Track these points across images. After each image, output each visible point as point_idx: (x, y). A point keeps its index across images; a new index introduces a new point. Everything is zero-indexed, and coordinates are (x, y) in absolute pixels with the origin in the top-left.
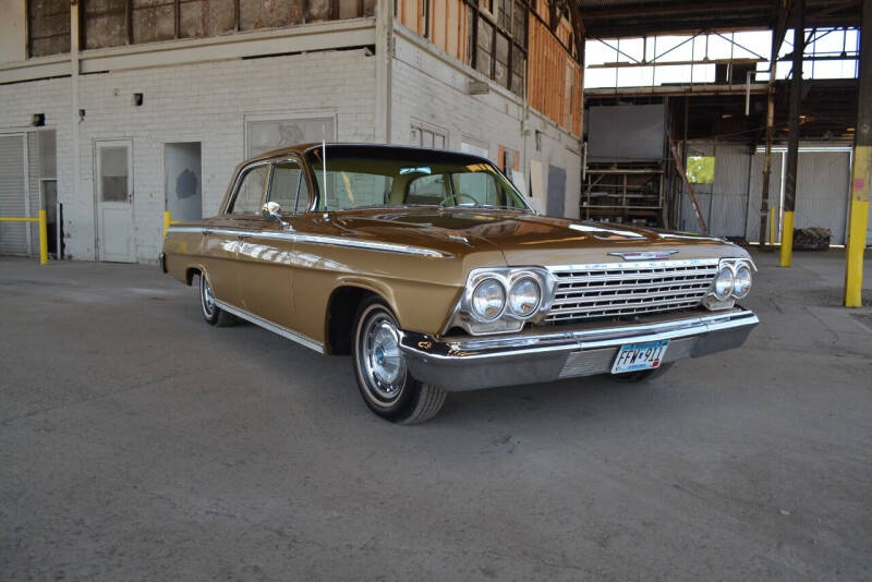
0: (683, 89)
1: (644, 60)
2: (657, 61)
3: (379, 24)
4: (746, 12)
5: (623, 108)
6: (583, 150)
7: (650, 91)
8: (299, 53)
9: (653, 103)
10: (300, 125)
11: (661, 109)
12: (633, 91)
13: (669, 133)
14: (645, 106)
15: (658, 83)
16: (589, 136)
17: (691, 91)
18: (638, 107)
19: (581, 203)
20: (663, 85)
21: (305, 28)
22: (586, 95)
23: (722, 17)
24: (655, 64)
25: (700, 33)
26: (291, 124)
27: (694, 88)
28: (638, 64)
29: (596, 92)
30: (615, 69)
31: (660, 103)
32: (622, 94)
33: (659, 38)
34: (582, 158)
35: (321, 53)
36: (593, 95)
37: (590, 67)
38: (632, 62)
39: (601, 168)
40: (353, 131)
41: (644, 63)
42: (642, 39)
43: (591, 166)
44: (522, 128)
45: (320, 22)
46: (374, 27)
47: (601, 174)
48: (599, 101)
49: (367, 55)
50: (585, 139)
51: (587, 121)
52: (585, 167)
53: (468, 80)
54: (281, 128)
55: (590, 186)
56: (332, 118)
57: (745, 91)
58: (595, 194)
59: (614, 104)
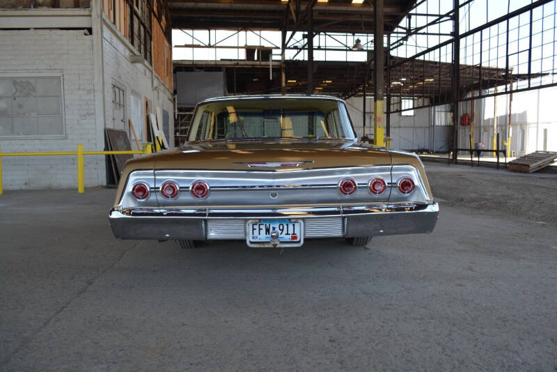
0: (233, 63)
1: (209, 44)
2: (217, 45)
3: (94, 14)
4: (268, 20)
5: (197, 74)
6: (174, 100)
7: (213, 63)
8: (28, 29)
9: (216, 71)
10: (32, 81)
11: (221, 74)
12: (204, 63)
13: (226, 89)
14: (211, 73)
15: (218, 59)
16: (178, 91)
17: (238, 64)
18: (207, 73)
19: (175, 134)
20: (222, 60)
21: (32, 11)
22: (174, 64)
23: (254, 21)
24: (216, 47)
25: (242, 30)
26: (24, 80)
27: (240, 63)
28: (206, 47)
29: (180, 62)
30: (191, 49)
31: (220, 71)
32: (197, 65)
33: (217, 31)
34: (174, 105)
35: (48, 31)
36: (179, 64)
37: (176, 46)
38: (202, 45)
39: (186, 111)
40: (77, 87)
41: (209, 46)
42: (207, 31)
43: (180, 110)
44: (152, 86)
45: (45, 8)
46: (90, 16)
47: (185, 115)
48: (182, 68)
49: (85, 34)
50: (175, 92)
51: (175, 81)
52: (177, 111)
53: (131, 54)
54: (15, 83)
55: (180, 122)
56: (60, 77)
57: (269, 65)
58: (183, 128)
59: (192, 71)
